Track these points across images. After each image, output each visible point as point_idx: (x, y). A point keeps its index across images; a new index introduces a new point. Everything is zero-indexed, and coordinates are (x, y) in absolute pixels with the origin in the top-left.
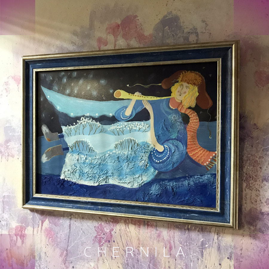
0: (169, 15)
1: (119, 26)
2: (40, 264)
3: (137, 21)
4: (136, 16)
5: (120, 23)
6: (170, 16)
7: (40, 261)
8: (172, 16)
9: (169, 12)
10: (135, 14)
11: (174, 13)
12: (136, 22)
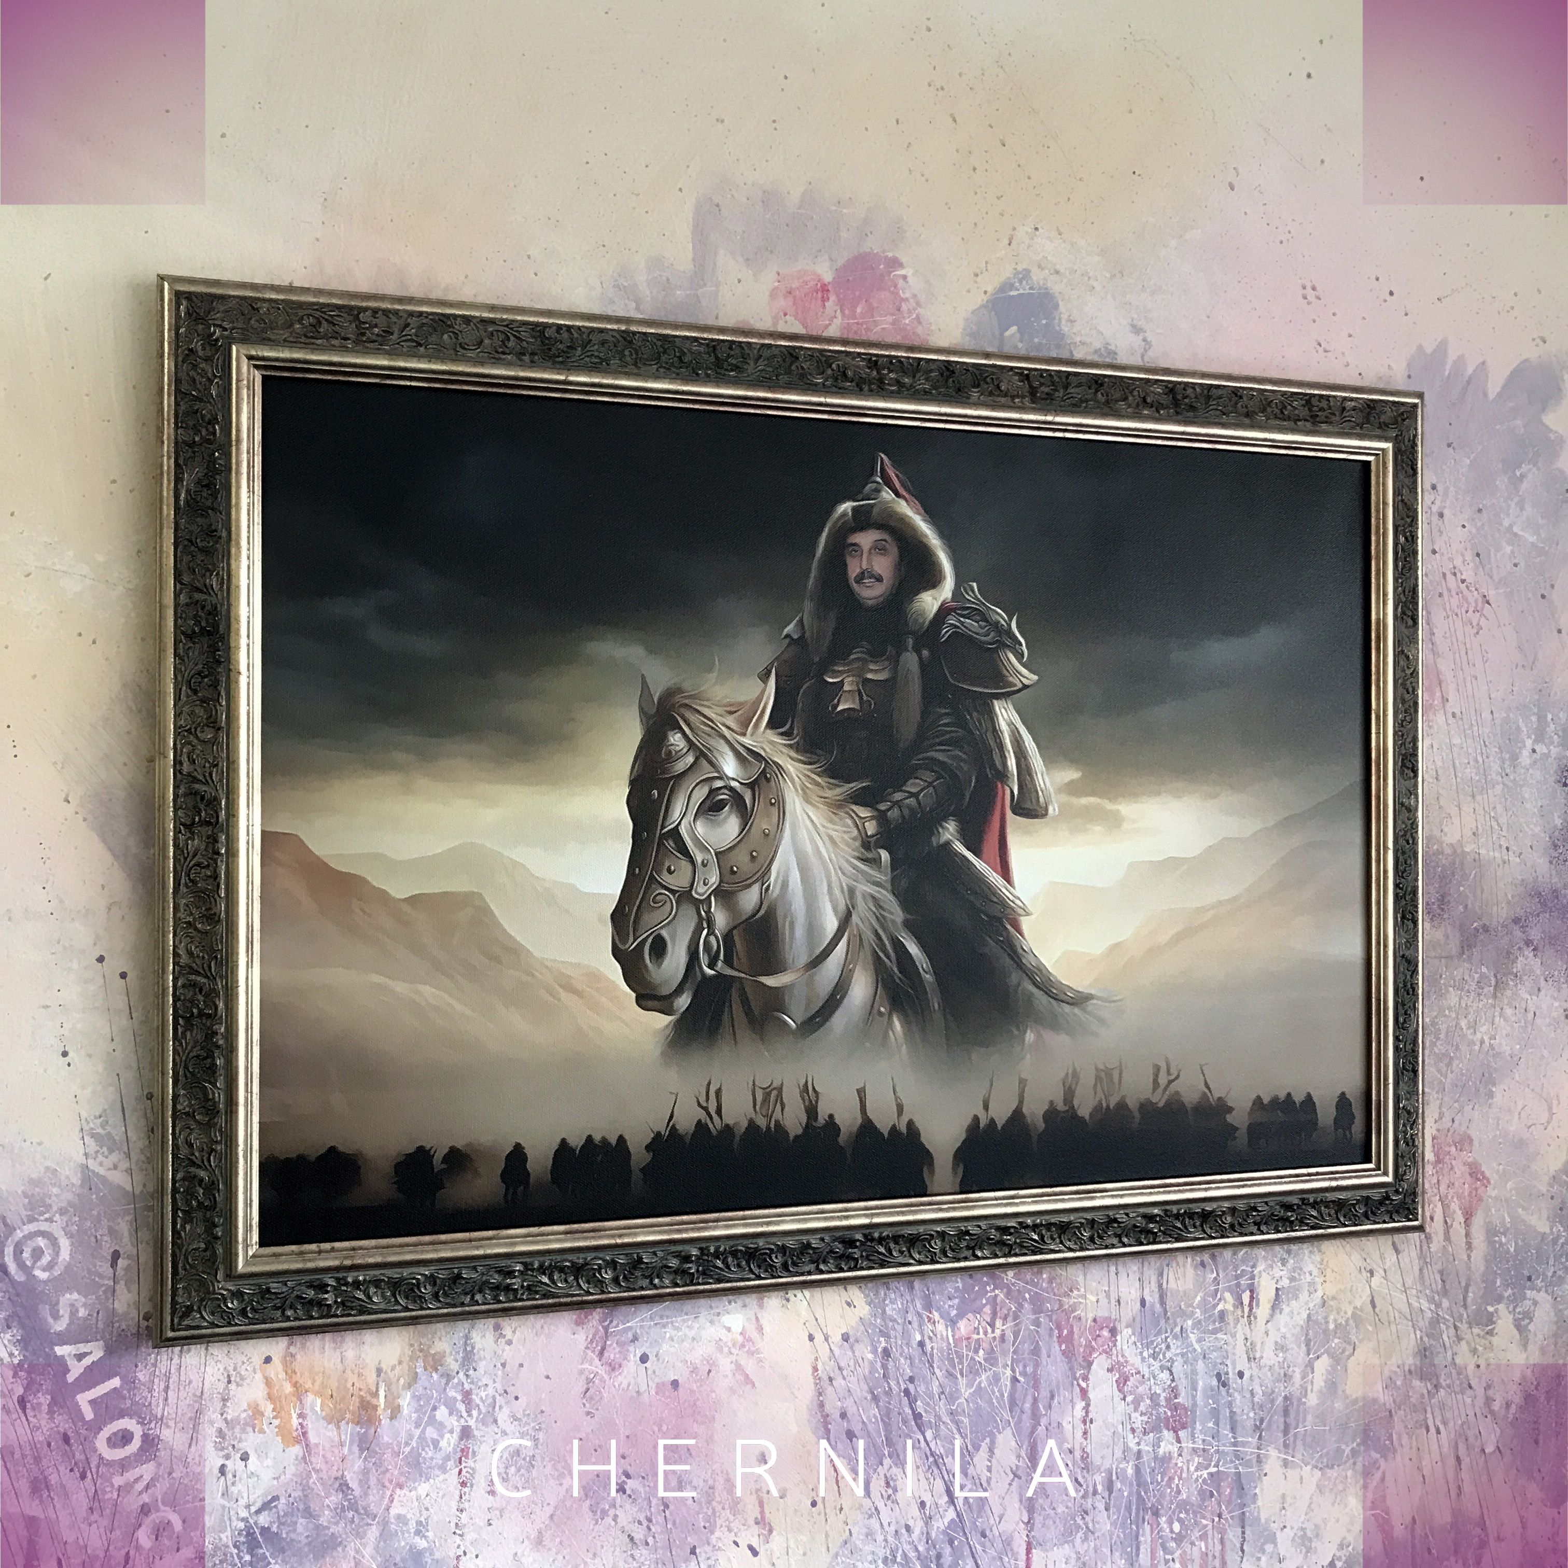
0: (1021, 281)
1: (824, 289)
2: (467, 1387)
3: (901, 283)
4: (895, 263)
5: (828, 277)
6: (1024, 289)
7: (471, 1372)
8: (1031, 288)
9: (1020, 268)
10: (890, 255)
11: (1037, 276)
12: (895, 286)
